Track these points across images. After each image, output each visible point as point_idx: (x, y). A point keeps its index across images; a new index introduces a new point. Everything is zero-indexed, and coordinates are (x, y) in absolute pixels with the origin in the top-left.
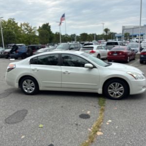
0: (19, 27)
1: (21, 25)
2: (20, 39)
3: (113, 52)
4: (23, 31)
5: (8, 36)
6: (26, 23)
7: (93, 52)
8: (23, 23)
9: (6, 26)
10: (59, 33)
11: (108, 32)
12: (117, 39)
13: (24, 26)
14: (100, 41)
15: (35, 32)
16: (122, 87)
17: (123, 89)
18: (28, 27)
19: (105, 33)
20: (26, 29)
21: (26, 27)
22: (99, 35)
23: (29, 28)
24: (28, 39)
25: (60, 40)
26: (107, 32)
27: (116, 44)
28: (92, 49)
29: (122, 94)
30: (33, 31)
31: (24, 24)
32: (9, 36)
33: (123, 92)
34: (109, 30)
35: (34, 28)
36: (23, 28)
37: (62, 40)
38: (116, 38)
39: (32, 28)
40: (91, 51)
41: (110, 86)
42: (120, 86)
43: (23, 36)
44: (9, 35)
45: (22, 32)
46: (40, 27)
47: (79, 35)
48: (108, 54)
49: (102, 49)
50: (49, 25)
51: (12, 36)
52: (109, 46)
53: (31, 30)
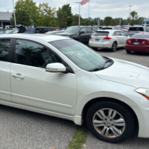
0: (37, 8)
1: (40, 5)
2: (37, 20)
3: (133, 41)
4: (42, 12)
5: (21, 16)
6: (45, 3)
7: (108, 38)
8: (42, 3)
9: (24, 6)
10: (78, 15)
11: (135, 16)
12: (145, 25)
13: (43, 7)
14: (125, 26)
15: (54, 13)
16: (122, 120)
17: (124, 124)
18: (47, 7)
19: (131, 16)
20: (45, 10)
21: (45, 8)
22: (125, 20)
23: (48, 9)
24: (46, 21)
25: (79, 23)
26: (133, 16)
27: (141, 29)
28: (107, 35)
29: (120, 132)
30: (52, 12)
31: (43, 5)
32: (23, 17)
33: (124, 129)
34: (136, 14)
35: (53, 9)
36: (42, 9)
37: (81, 23)
38: (144, 23)
39: (51, 9)
40: (105, 37)
41: (97, 113)
42: (117, 117)
43: (41, 18)
44: (24, 15)
45: (40, 13)
46: (59, 8)
47: (103, 19)
48: (127, 42)
49: (121, 35)
50: (70, 6)
51: (26, 17)
52: (131, 32)
53: (50, 11)
